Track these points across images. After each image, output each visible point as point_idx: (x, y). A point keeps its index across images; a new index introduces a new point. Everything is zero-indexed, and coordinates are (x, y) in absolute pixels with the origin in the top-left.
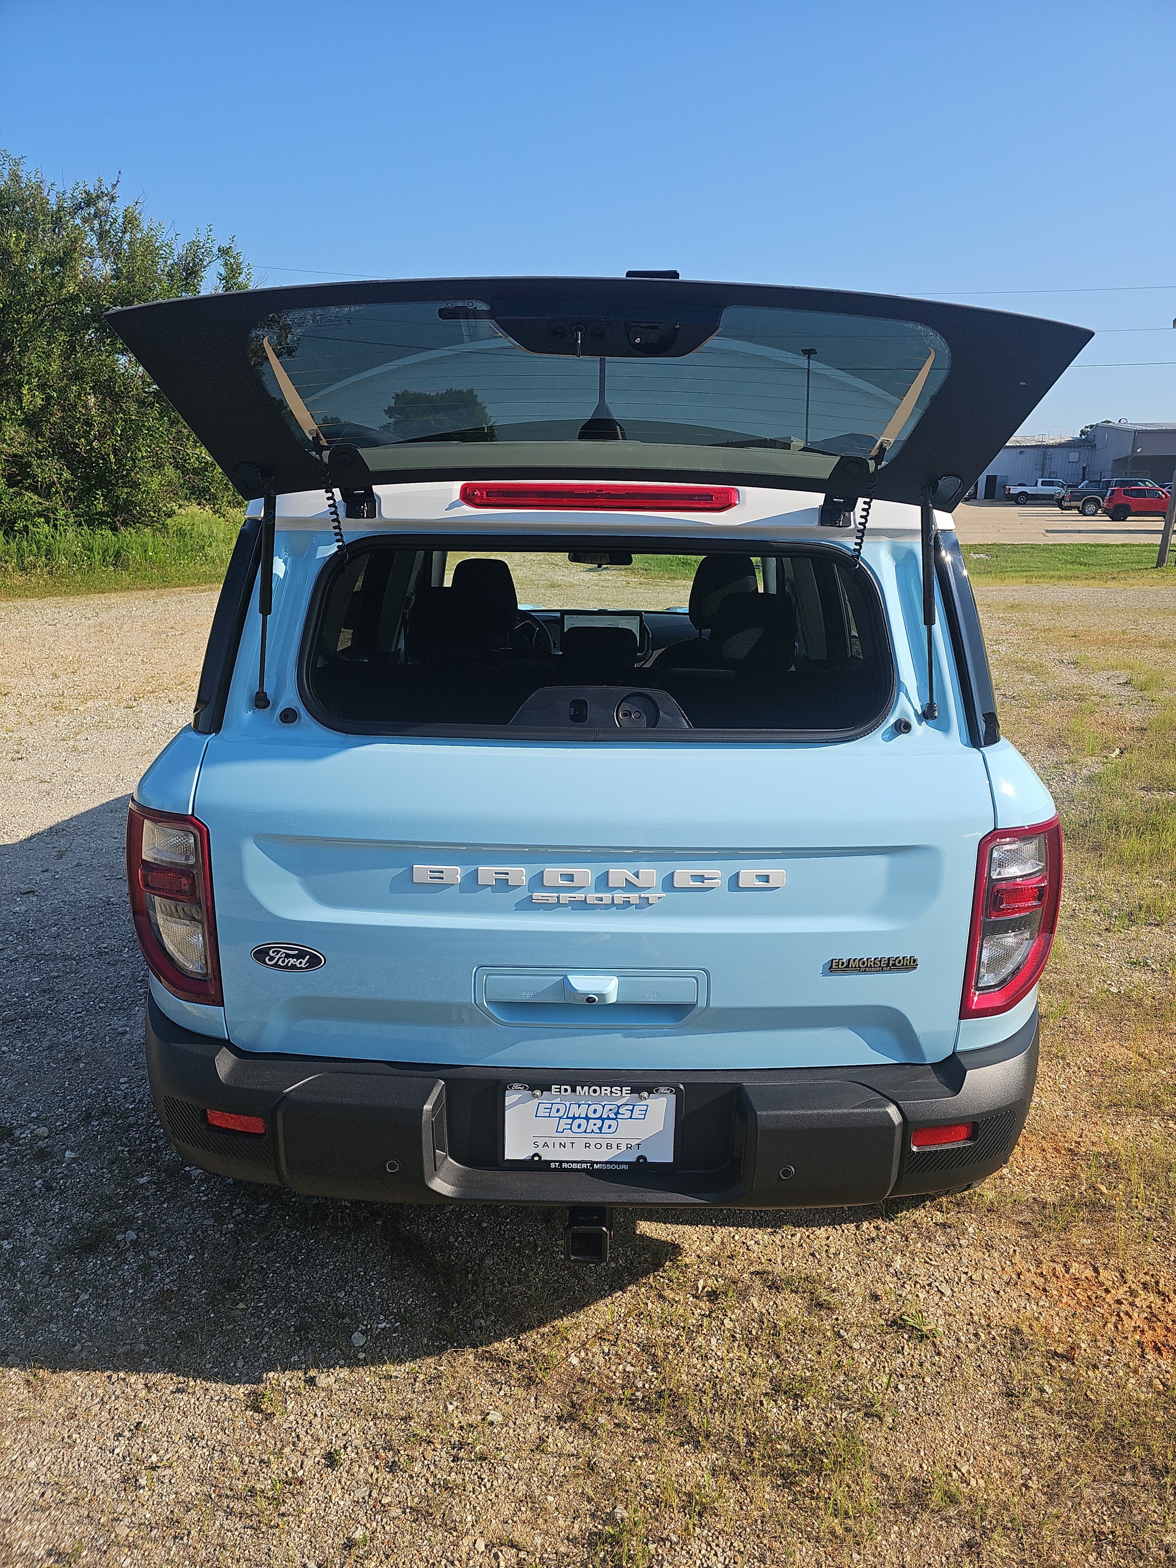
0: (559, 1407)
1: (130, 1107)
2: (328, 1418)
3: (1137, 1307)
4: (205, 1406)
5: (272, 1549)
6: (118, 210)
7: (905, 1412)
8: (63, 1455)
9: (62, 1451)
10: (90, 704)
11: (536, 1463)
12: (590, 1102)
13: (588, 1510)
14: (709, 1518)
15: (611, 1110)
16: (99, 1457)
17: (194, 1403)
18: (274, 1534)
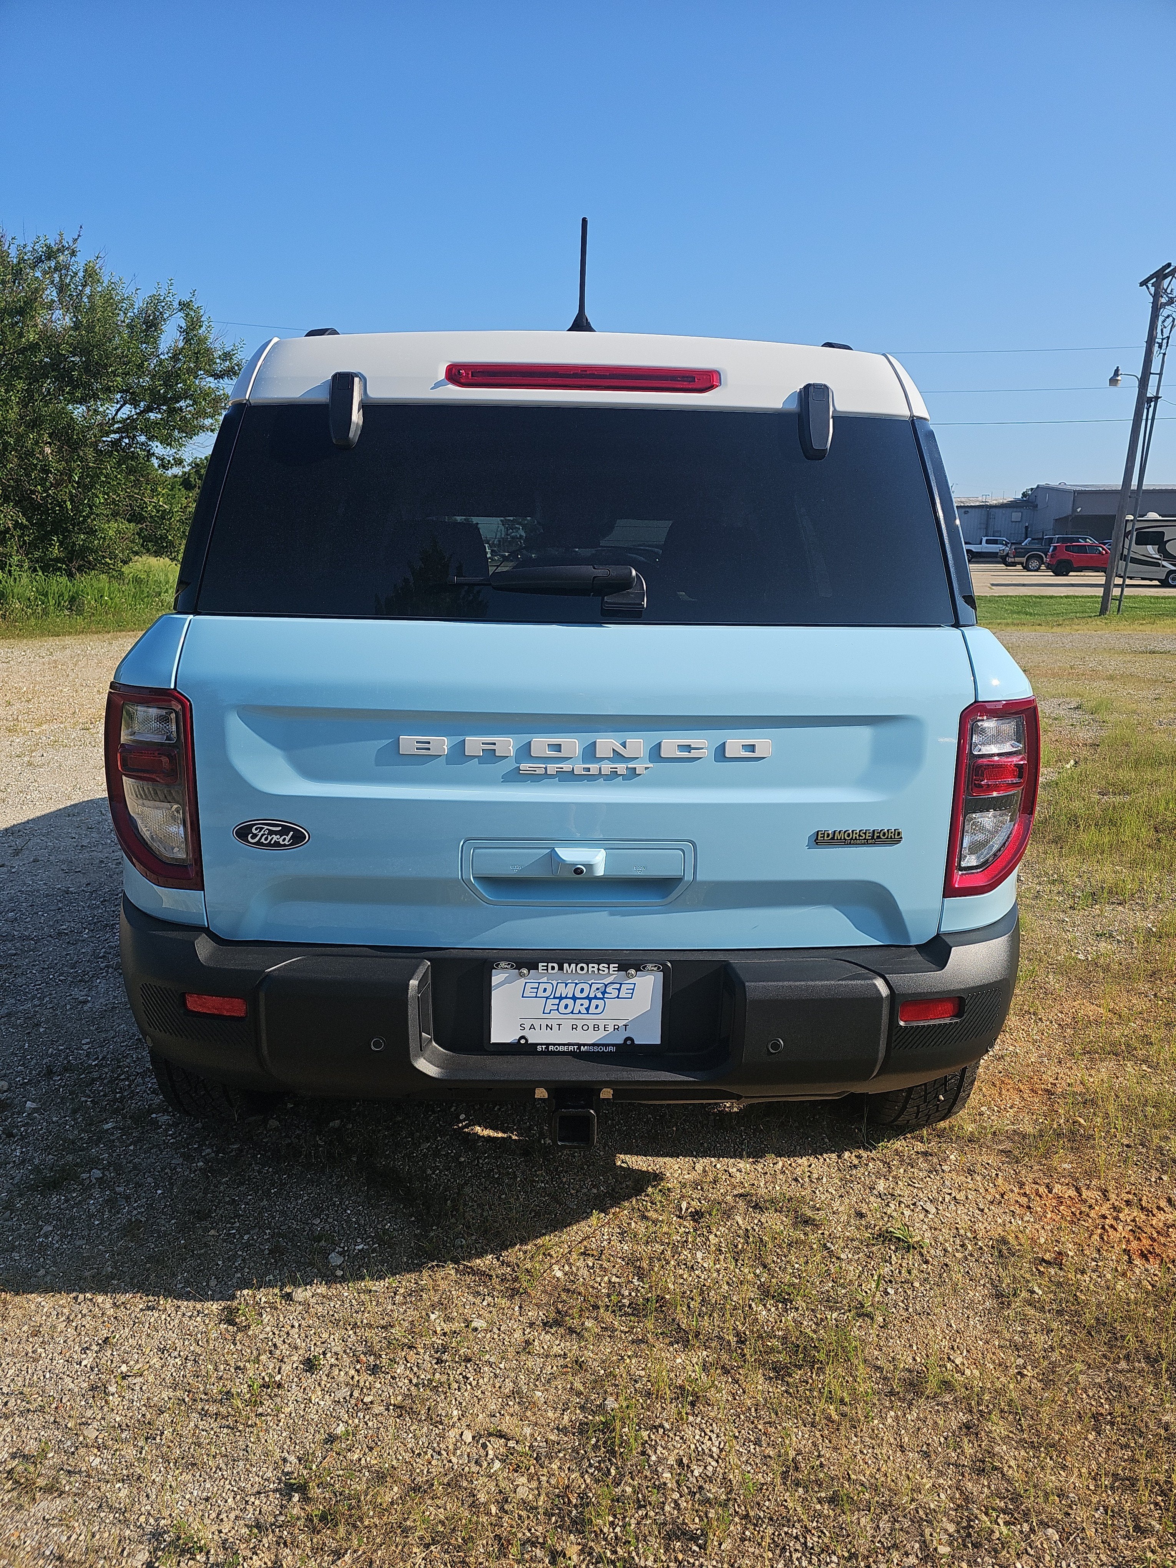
0: (544, 1314)
1: (93, 1064)
2: (306, 1329)
3: (1121, 1221)
4: (177, 1321)
5: (250, 1446)
6: (78, 264)
7: (895, 1312)
8: (27, 1368)
9: (26, 1365)
10: (44, 727)
11: (522, 1363)
12: (576, 981)
13: (577, 1403)
14: (701, 1407)
15: (598, 989)
16: (66, 1369)
17: (165, 1319)
18: (251, 1432)
